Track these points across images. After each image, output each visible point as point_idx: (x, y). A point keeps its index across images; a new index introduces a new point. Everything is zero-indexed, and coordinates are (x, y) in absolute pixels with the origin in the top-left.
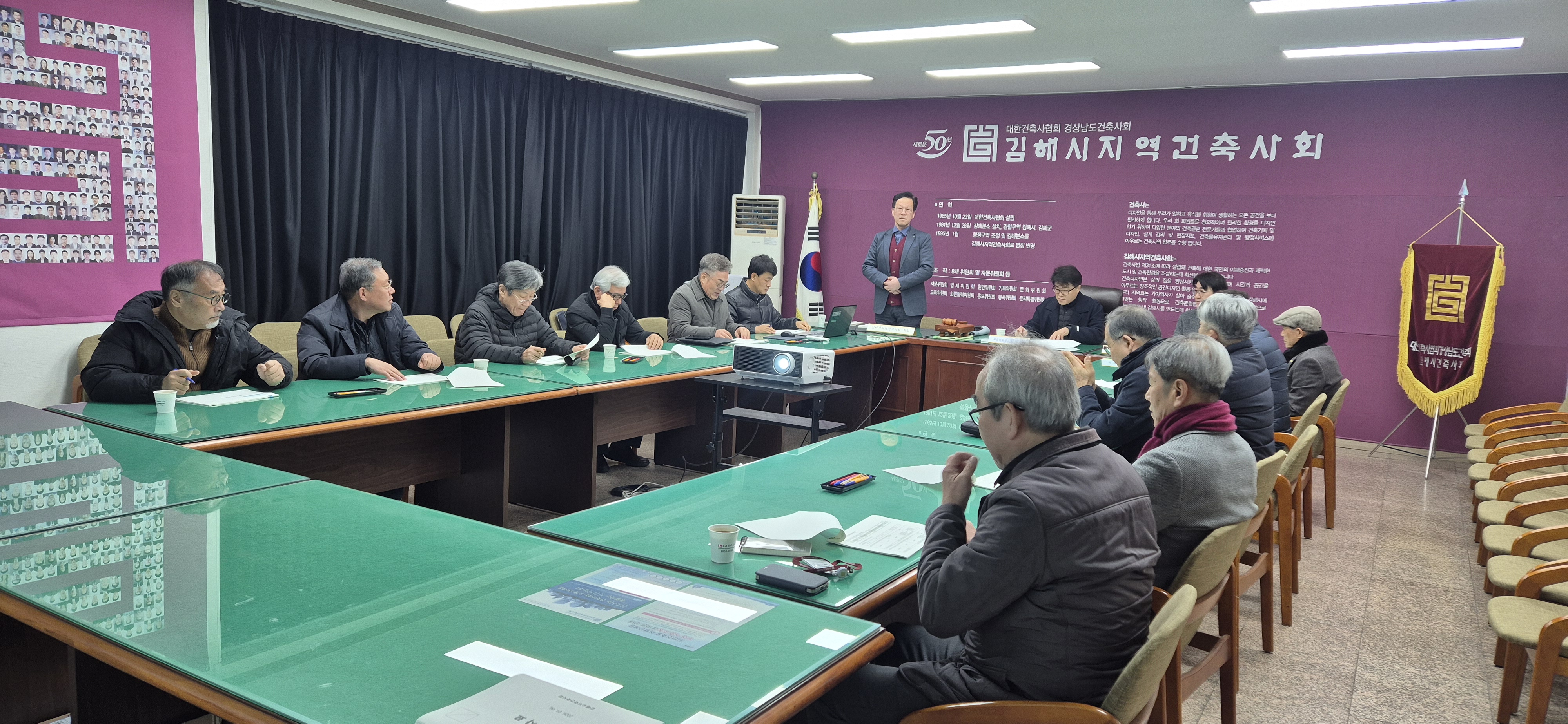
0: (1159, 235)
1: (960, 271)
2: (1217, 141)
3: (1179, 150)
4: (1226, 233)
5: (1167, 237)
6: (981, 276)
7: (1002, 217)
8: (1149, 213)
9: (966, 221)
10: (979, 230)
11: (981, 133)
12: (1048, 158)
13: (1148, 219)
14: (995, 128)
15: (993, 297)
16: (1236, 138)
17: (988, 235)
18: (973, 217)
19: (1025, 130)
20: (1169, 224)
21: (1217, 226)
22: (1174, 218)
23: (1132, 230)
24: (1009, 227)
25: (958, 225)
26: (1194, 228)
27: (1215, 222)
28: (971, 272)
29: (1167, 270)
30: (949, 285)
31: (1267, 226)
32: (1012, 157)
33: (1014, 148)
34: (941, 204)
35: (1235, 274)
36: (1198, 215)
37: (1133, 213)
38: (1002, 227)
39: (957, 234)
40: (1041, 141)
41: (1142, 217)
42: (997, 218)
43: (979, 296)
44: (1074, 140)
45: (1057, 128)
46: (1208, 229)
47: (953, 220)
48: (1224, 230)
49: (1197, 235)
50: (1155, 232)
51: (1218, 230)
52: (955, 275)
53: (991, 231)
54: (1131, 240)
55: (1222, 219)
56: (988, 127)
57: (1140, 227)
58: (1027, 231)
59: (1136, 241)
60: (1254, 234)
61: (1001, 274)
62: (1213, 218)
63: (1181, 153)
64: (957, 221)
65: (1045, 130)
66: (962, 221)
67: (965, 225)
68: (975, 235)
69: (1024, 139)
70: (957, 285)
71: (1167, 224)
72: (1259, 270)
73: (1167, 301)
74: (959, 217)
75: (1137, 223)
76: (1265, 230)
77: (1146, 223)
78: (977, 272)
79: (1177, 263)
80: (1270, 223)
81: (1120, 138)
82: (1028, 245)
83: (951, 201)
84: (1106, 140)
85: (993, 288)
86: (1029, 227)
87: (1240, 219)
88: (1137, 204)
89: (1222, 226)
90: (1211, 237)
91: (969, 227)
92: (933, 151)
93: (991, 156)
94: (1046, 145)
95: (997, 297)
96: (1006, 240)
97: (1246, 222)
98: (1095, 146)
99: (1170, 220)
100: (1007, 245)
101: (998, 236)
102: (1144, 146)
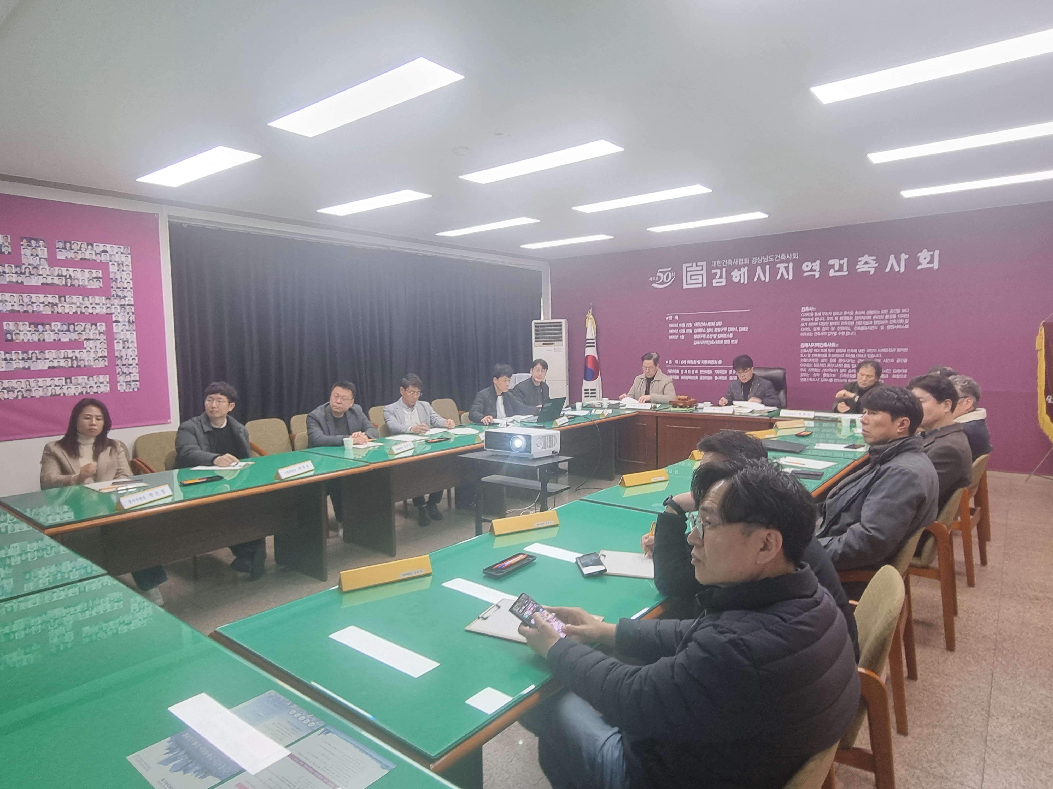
0: (824, 329)
1: (687, 362)
2: (861, 261)
3: (834, 269)
4: (873, 325)
5: (830, 330)
6: (701, 364)
7: (713, 324)
8: (816, 314)
9: (689, 328)
10: (698, 333)
12: (742, 282)
13: (816, 318)
14: (704, 264)
15: (711, 378)
16: (874, 258)
17: (704, 336)
18: (693, 325)
19: (725, 263)
20: (831, 321)
21: (866, 320)
22: (834, 317)
23: (805, 327)
24: (719, 330)
25: (683, 331)
26: (850, 323)
27: (864, 318)
28: (695, 362)
29: (832, 353)
30: (680, 372)
31: (903, 318)
32: (717, 282)
33: (718, 276)
34: (671, 317)
35: (882, 353)
36: (852, 313)
37: (805, 315)
38: (714, 330)
39: (683, 337)
41: (811, 317)
42: (710, 324)
43: (701, 378)
44: (759, 268)
45: (747, 261)
47: (679, 328)
48: (871, 322)
49: (852, 327)
50: (821, 327)
51: (867, 323)
52: (684, 365)
53: (706, 333)
54: (805, 334)
55: (869, 315)
56: (699, 264)
57: (810, 324)
58: (731, 332)
59: (808, 334)
60: (894, 324)
61: (716, 362)
62: (863, 315)
63: (835, 271)
64: (682, 328)
65: (738, 263)
66: (686, 328)
67: (688, 331)
68: (695, 337)
69: (724, 270)
70: (686, 371)
71: (829, 321)
72: (899, 350)
73: (834, 375)
74: (683, 325)
75: (808, 322)
76: (902, 321)
77: (814, 321)
78: (699, 362)
79: (839, 348)
80: (906, 316)
81: (791, 264)
82: (732, 341)
83: (677, 315)
84: (782, 266)
85: (711, 372)
86: (732, 329)
87: (882, 314)
88: (807, 309)
90: (862, 328)
91: (691, 332)
92: (663, 283)
93: (702, 283)
94: (739, 272)
95: (713, 378)
96: (717, 339)
97: (887, 317)
98: (774, 271)
99: (832, 318)
100: (718, 342)
101: (711, 336)
102: (809, 268)
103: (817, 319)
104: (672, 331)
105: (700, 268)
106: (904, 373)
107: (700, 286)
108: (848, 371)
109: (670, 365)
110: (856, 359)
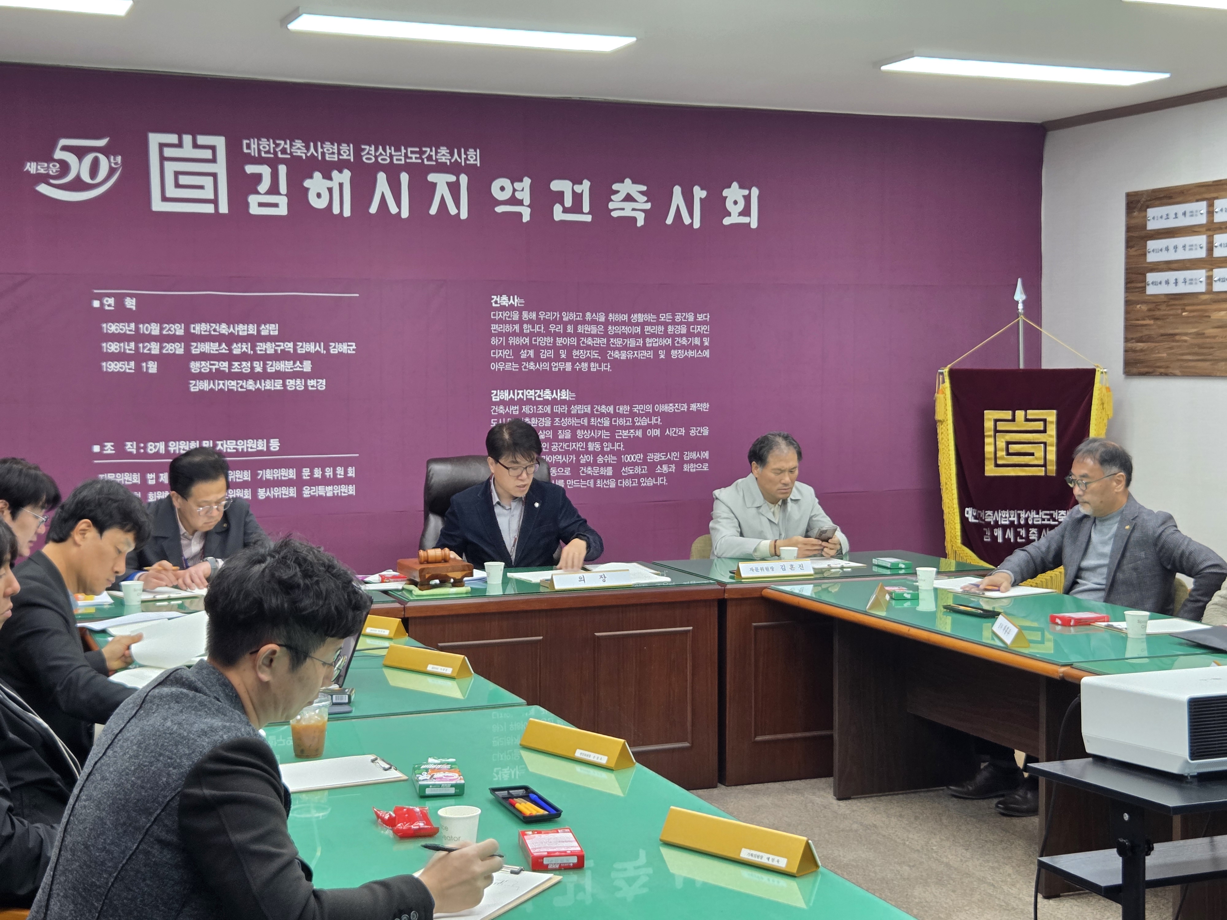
0: (545, 354)
1: (167, 446)
2: (617, 192)
3: (562, 204)
4: (644, 348)
5: (557, 359)
7: (252, 329)
8: (525, 315)
9: (173, 339)
10: (203, 357)
11: (188, 151)
12: (336, 210)
13: (525, 326)
14: (219, 142)
16: (644, 188)
17: (224, 366)
18: (187, 329)
19: (284, 151)
20: (559, 335)
21: (630, 336)
22: (565, 324)
23: (501, 347)
24: (269, 348)
25: (155, 348)
26: (598, 341)
27: (627, 330)
29: (562, 416)
30: (144, 479)
31: (699, 335)
32: (261, 205)
33: (264, 186)
34: (110, 302)
35: (663, 415)
36: (601, 317)
37: (500, 315)
38: (253, 348)
39: (152, 367)
40: (317, 175)
41: (514, 322)
42: (242, 329)
44: (382, 177)
45: (347, 152)
46: (618, 342)
47: (140, 338)
48: (641, 342)
49: (603, 351)
50: (538, 349)
51: (632, 343)
52: (156, 455)
53: (230, 358)
54: (500, 366)
55: (637, 324)
57: (513, 341)
58: (307, 356)
59: (509, 367)
60: (683, 347)
61: (261, 445)
62: (623, 323)
63: (566, 210)
64: (150, 338)
65: (323, 154)
66: (162, 339)
67: (170, 348)
68: (195, 367)
69: (282, 169)
71: (556, 335)
72: (694, 407)
73: (567, 472)
74: (154, 329)
75: (507, 335)
76: (697, 341)
77: (522, 334)
79: (577, 402)
80: (704, 329)
81: (464, 179)
82: (311, 382)
83: (131, 296)
84: (441, 180)
85: (246, 476)
86: (311, 347)
87: (661, 323)
88: (504, 300)
89: (636, 336)
90: (623, 356)
91: (180, 351)
92: (78, 185)
93: (215, 202)
94: (328, 183)
95: (254, 494)
96: (265, 375)
97: (670, 329)
98: (422, 192)
99: (559, 328)
100: (268, 385)
101: (246, 367)
102: (506, 195)
103: (527, 328)
104: (113, 347)
105: (208, 154)
106: (704, 461)
107: (209, 209)
108: (595, 460)
109: (109, 457)
110: (612, 429)
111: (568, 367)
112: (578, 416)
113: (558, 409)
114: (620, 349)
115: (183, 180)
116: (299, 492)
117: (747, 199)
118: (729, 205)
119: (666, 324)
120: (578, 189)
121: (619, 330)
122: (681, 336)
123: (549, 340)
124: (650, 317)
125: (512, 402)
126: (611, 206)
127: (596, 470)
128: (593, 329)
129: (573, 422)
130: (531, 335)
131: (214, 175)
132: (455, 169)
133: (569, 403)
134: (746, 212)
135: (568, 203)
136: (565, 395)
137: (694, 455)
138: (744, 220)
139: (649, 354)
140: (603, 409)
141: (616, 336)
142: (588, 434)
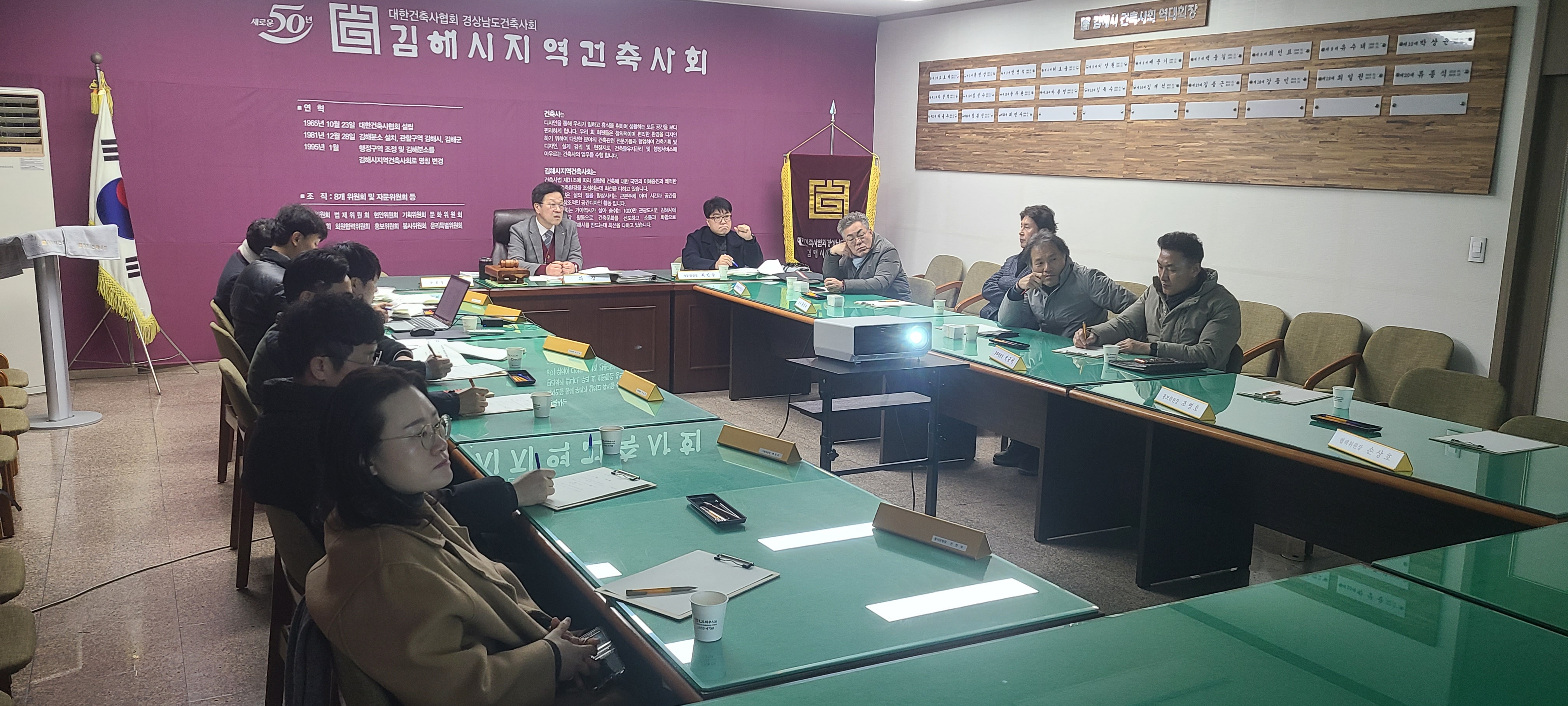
0: (577, 147)
1: (346, 196)
2: (621, 49)
3: (588, 57)
4: (638, 145)
5: (585, 150)
6: (377, 201)
7: (397, 126)
8: (565, 123)
9: (349, 131)
10: (367, 142)
11: (354, 15)
12: (448, 55)
13: (565, 129)
14: (374, 10)
15: (396, 226)
16: (637, 48)
17: (380, 148)
18: (357, 125)
19: (414, 17)
20: (586, 136)
21: (629, 137)
22: (590, 129)
23: (550, 142)
24: (408, 138)
25: (337, 136)
26: (609, 139)
27: (627, 134)
28: (363, 197)
29: (588, 184)
30: (332, 215)
31: (670, 138)
32: (401, 50)
33: (402, 39)
34: (308, 107)
36: (612, 126)
37: (550, 122)
38: (398, 138)
39: (336, 148)
40: (436, 33)
41: (558, 127)
42: (391, 126)
43: (377, 226)
44: (476, 36)
45: (454, 19)
46: (622, 141)
47: (327, 130)
48: (635, 141)
49: (612, 146)
50: (573, 144)
51: (630, 142)
52: (340, 201)
53: (384, 144)
54: (550, 153)
55: (633, 130)
56: (363, 8)
57: (557, 138)
58: (432, 144)
59: (555, 154)
60: (661, 145)
61: (404, 197)
62: (625, 130)
63: (589, 60)
64: (335, 130)
65: (439, 20)
66: (341, 131)
67: (346, 136)
68: (362, 148)
69: (414, 28)
70: (345, 215)
71: (584, 136)
72: (667, 181)
73: (591, 217)
74: (336, 124)
75: (554, 135)
76: (669, 142)
77: (563, 134)
78: (372, 197)
79: (597, 176)
80: (673, 134)
81: (526, 38)
82: (434, 160)
83: (321, 104)
84: (513, 39)
85: (396, 215)
86: (434, 139)
87: (648, 130)
88: (552, 114)
89: (633, 138)
90: (625, 149)
91: (353, 139)
92: (285, 34)
93: (372, 47)
94: (443, 38)
95: (401, 226)
96: (405, 155)
97: (653, 134)
98: (501, 46)
99: (586, 132)
100: (408, 161)
101: (394, 149)
102: (553, 49)
103: (566, 131)
104: (311, 135)
105: (367, 17)
106: (673, 213)
107: (369, 51)
108: (608, 211)
109: (311, 201)
110: (618, 193)
111: (592, 155)
112: (598, 185)
113: (585, 180)
114: (623, 145)
115: (351, 33)
116: (429, 226)
117: (700, 56)
118: (689, 60)
119: (650, 131)
120: (597, 47)
121: (623, 134)
122: (660, 138)
123: (580, 138)
124: (641, 127)
125: (557, 175)
126: (617, 58)
127: (608, 217)
128: (607, 133)
129: (595, 188)
130: (569, 135)
131: (371, 31)
132: (520, 32)
133: (592, 177)
134: (699, 65)
135: (591, 55)
136: (589, 172)
137: (667, 210)
138: (699, 69)
139: (640, 149)
140: (613, 181)
141: (620, 137)
142: (603, 196)
